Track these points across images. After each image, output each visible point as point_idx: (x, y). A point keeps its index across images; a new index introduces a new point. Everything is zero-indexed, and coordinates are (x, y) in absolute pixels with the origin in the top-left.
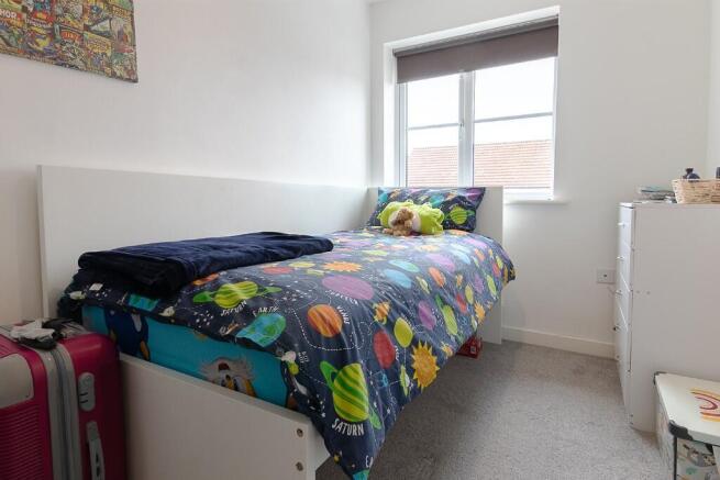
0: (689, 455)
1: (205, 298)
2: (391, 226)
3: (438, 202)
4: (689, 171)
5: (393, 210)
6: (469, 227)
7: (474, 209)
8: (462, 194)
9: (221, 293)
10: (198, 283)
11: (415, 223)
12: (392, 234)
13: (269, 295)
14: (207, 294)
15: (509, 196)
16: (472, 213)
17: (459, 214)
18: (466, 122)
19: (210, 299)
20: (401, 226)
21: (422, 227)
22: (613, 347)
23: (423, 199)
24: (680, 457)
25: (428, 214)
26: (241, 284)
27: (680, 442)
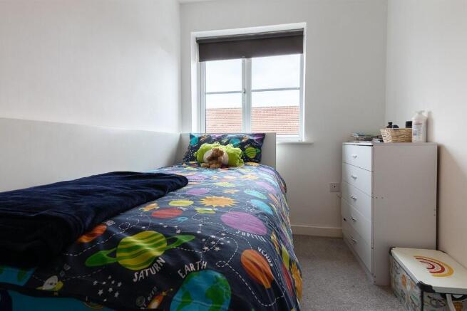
0: (431, 302)
1: (104, 259)
2: (207, 161)
3: (236, 143)
4: (390, 124)
5: (206, 150)
6: (257, 159)
7: (259, 147)
8: (251, 138)
9: (122, 250)
10: (85, 239)
11: (225, 158)
12: (209, 167)
13: (184, 245)
14: (104, 253)
15: (280, 139)
16: (259, 151)
17: (251, 152)
18: (247, 91)
19: (111, 261)
20: (215, 161)
21: (230, 161)
22: (341, 230)
23: (225, 141)
24: (425, 304)
25: (232, 152)
26: (140, 235)
27: (426, 295)
